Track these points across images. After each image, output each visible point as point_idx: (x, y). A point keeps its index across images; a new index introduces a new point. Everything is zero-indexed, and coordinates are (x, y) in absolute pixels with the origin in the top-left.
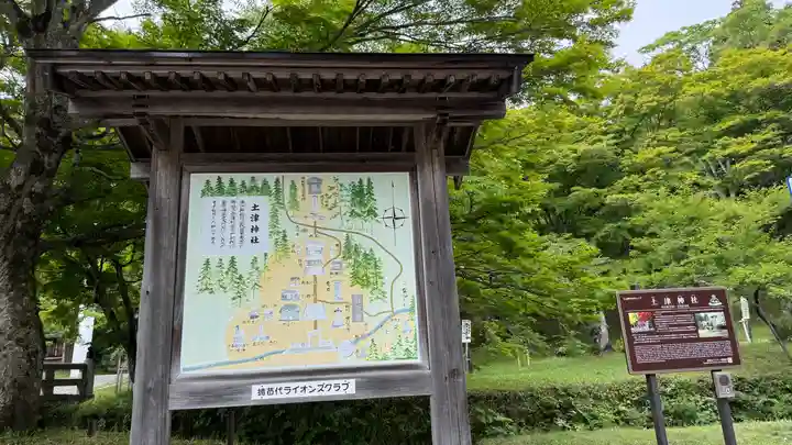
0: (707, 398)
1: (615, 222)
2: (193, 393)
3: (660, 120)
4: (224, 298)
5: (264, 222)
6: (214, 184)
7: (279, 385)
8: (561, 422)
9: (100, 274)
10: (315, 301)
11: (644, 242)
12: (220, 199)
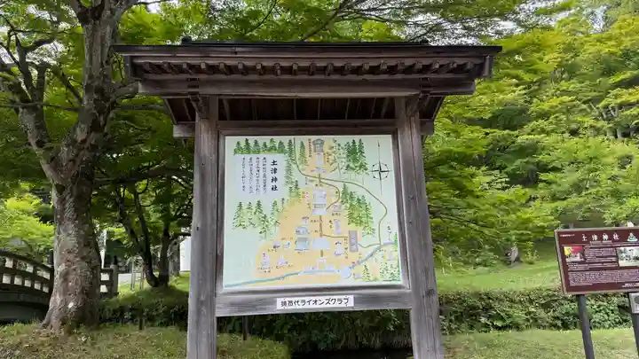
0: (600, 302)
1: (524, 158)
2: (232, 304)
3: (563, 73)
4: (253, 233)
5: (281, 175)
6: (243, 144)
7: (297, 299)
8: (483, 320)
9: (123, 199)
10: (321, 235)
11: (550, 176)
12: (248, 157)
